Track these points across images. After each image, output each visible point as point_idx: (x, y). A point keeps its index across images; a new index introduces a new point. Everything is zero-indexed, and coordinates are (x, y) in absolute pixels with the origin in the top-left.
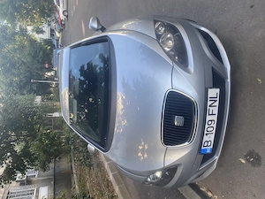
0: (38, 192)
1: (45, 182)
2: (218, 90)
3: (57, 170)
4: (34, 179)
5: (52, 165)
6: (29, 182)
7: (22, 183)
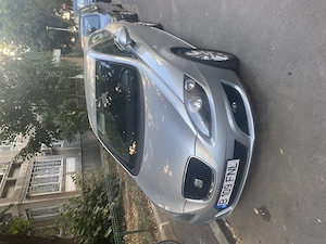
0: (65, 162)
1: (72, 153)
2: (238, 161)
3: (85, 141)
4: (59, 149)
5: (78, 136)
6: (55, 152)
7: (48, 153)
